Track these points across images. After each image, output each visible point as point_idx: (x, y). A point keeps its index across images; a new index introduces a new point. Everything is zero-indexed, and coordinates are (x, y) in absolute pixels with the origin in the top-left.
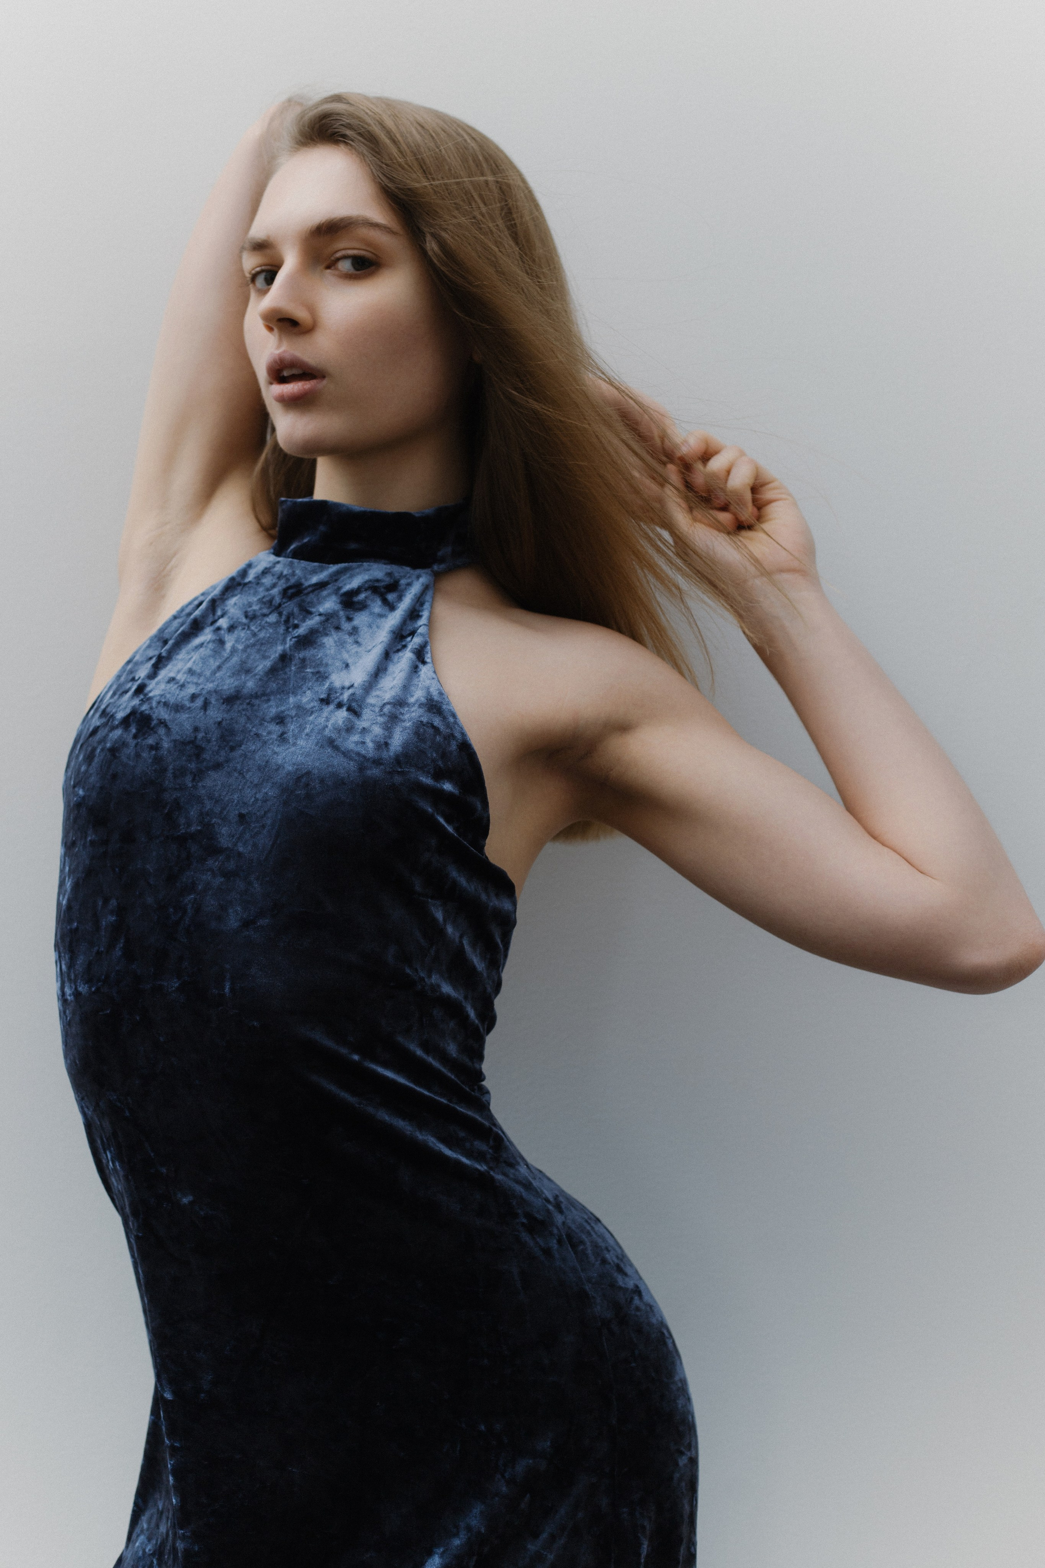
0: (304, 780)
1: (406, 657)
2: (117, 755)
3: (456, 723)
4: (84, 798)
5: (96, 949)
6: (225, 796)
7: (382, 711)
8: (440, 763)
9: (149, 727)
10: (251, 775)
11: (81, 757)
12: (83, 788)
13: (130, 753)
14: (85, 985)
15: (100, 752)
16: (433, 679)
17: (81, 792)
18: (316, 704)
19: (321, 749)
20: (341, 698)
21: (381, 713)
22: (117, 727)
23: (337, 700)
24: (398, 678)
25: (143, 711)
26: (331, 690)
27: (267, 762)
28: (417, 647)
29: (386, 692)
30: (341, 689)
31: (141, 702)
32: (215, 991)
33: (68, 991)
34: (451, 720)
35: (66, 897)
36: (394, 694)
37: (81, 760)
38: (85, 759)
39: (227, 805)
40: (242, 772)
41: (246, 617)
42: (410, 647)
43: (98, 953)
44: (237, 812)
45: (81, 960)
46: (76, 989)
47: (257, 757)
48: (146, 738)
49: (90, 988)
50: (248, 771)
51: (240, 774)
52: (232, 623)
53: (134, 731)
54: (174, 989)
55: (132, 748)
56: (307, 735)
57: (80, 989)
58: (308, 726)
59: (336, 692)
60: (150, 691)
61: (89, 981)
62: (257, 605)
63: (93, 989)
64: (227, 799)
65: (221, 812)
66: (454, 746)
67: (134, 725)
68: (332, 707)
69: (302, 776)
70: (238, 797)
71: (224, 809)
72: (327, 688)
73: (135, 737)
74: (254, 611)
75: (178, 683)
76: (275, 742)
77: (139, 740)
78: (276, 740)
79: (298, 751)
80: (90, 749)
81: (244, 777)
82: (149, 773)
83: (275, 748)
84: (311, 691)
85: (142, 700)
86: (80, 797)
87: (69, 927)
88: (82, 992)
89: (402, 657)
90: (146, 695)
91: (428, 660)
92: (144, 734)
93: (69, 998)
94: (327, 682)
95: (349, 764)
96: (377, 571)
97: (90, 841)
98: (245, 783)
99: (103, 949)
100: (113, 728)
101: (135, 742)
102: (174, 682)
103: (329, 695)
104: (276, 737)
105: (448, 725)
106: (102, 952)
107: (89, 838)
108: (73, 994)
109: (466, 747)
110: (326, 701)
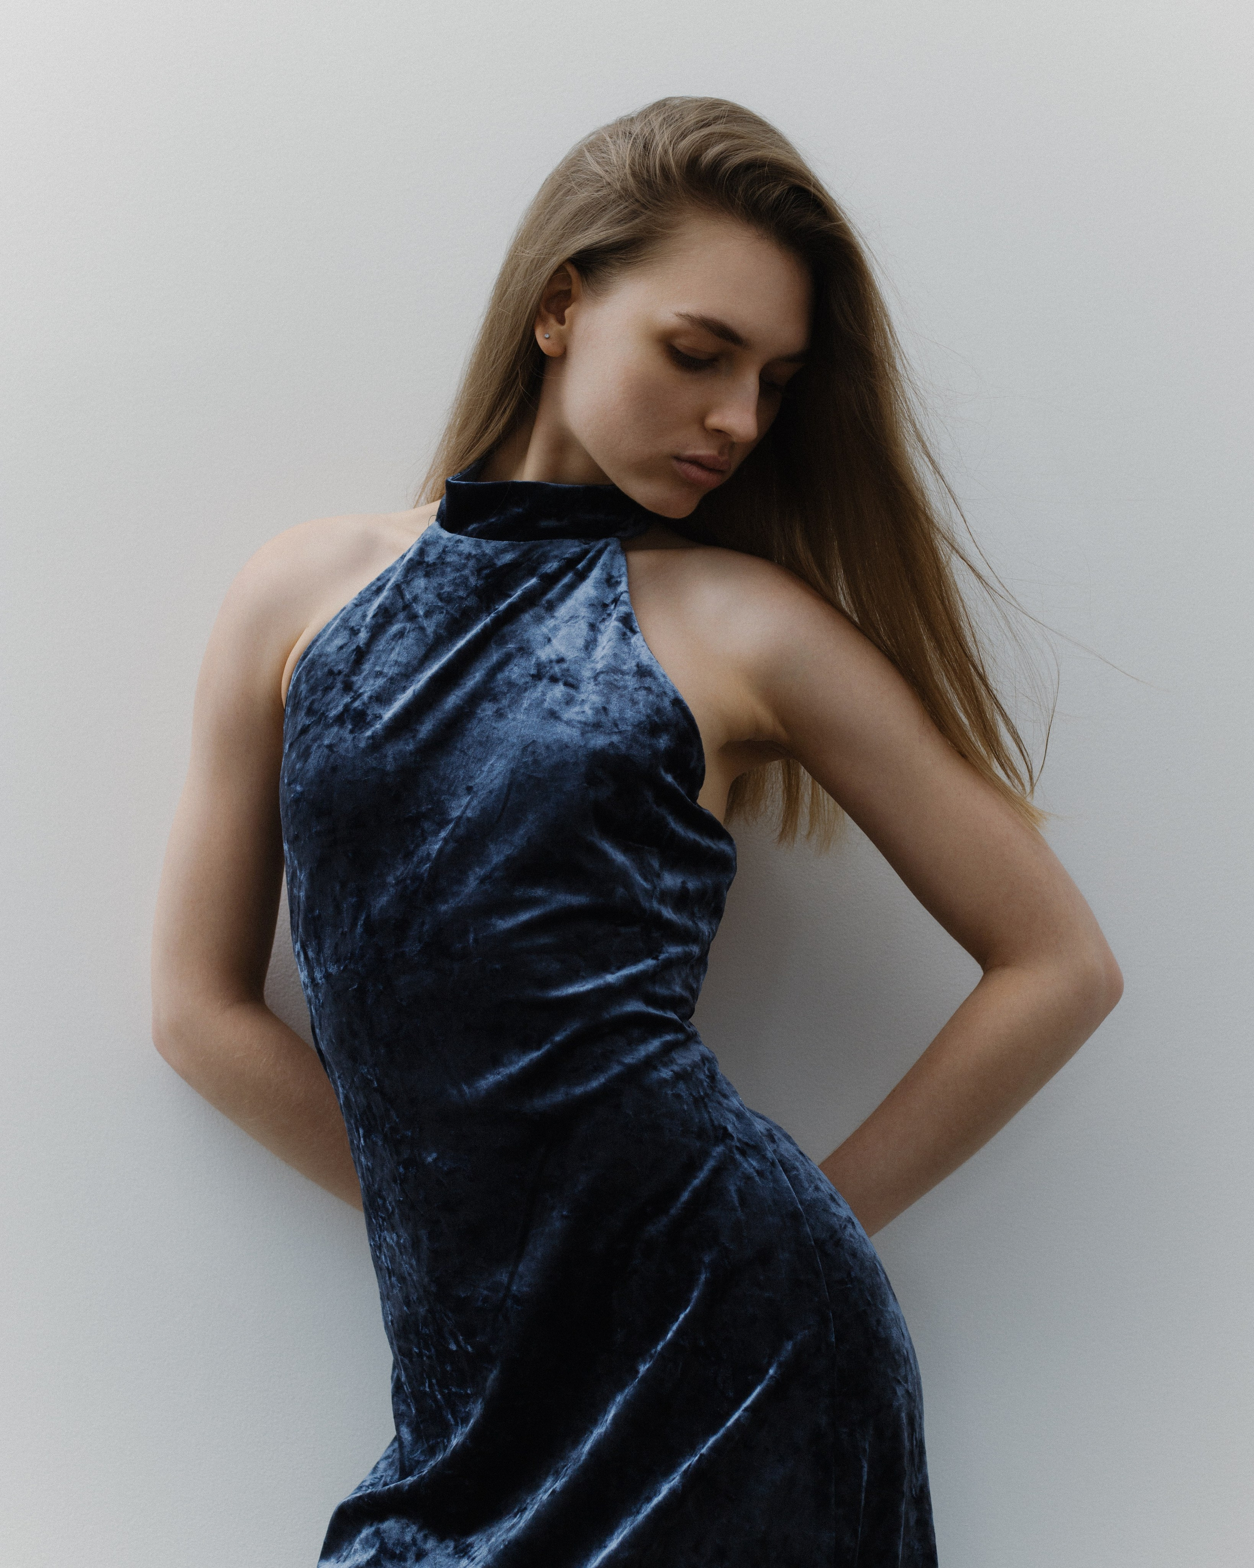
0: (530, 749)
1: (611, 627)
2: (335, 750)
3: (666, 682)
4: (302, 793)
5: (340, 930)
6: (450, 774)
7: (596, 681)
8: (655, 718)
9: (364, 721)
10: (472, 751)
11: (294, 755)
12: (301, 784)
13: (348, 746)
14: (333, 965)
15: (316, 749)
16: (643, 646)
17: (299, 788)
18: (528, 679)
19: (543, 720)
20: (552, 671)
21: (596, 682)
22: (332, 725)
23: (548, 674)
24: (607, 647)
25: (356, 707)
26: (539, 665)
27: (487, 737)
28: (622, 615)
29: (597, 662)
30: (549, 663)
31: (352, 699)
32: (459, 946)
33: (318, 975)
34: (662, 680)
35: (303, 888)
36: (606, 663)
37: (295, 759)
38: (298, 757)
39: (454, 781)
40: (463, 749)
41: (441, 599)
42: (615, 616)
43: (343, 934)
44: (464, 786)
45: (328, 944)
46: (326, 970)
47: (475, 734)
48: (362, 732)
49: (339, 967)
50: (469, 748)
51: (462, 751)
52: (427, 608)
53: (350, 727)
54: (416, 952)
55: (349, 742)
56: (526, 709)
57: (330, 970)
58: (526, 701)
59: (545, 667)
60: (360, 688)
61: (337, 961)
62: (450, 586)
63: (342, 968)
64: (452, 776)
65: (449, 789)
66: (666, 703)
67: (350, 720)
68: (545, 681)
69: (528, 746)
70: (463, 773)
71: (450, 786)
72: (535, 663)
73: (352, 732)
74: (448, 593)
75: (386, 676)
76: (492, 718)
77: (356, 735)
78: (492, 716)
79: (519, 725)
80: (303, 747)
81: (465, 754)
82: (370, 762)
83: (493, 724)
84: (519, 668)
85: (353, 697)
86: (298, 793)
87: (310, 916)
88: (332, 973)
89: (609, 626)
90: (356, 692)
91: (638, 629)
92: (360, 729)
93: (320, 981)
94: (532, 658)
95: (572, 731)
96: (572, 548)
97: (316, 832)
98: (469, 758)
99: (346, 930)
100: (328, 726)
101: (352, 736)
102: (382, 676)
103: (539, 671)
104: (491, 713)
105: (660, 685)
106: (346, 932)
107: (314, 830)
108: (324, 977)
109: (677, 702)
110: (538, 677)
